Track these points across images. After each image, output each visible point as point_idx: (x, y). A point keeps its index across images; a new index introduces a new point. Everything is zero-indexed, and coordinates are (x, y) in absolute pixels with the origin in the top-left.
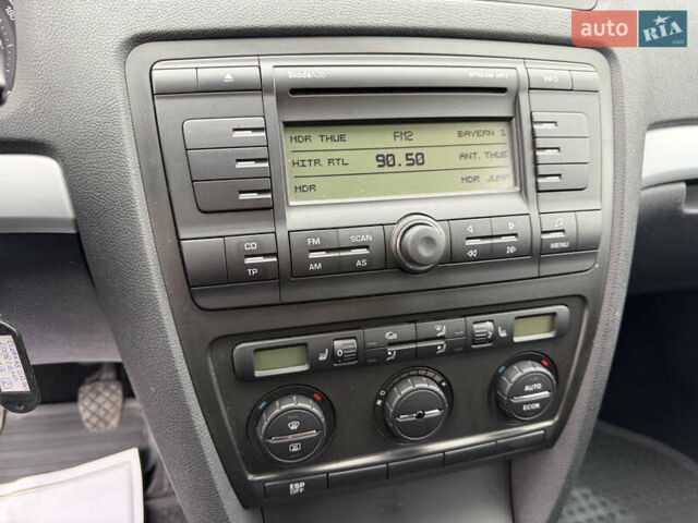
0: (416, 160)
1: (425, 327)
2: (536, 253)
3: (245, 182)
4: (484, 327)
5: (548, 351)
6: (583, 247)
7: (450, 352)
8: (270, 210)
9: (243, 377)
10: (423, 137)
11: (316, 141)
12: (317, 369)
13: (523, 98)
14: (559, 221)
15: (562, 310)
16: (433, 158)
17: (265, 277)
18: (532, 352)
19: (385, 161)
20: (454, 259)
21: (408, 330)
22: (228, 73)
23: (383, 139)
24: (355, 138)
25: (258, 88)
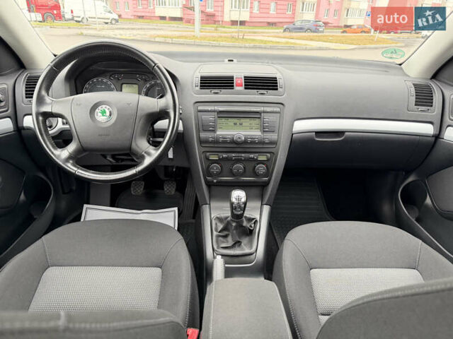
0: (241, 124)
1: (240, 155)
2: (262, 142)
3: (211, 126)
4: (252, 156)
5: (265, 162)
6: (274, 143)
7: (245, 160)
8: (214, 131)
9: (207, 159)
10: (242, 120)
11: (223, 120)
12: (220, 159)
13: (262, 114)
14: (267, 137)
15: (269, 155)
16: (244, 124)
17: (212, 142)
18: (262, 162)
19: (235, 124)
20: (245, 142)
21: (237, 155)
22: (210, 108)
23: (235, 120)
24: (230, 120)
25: (214, 111)
